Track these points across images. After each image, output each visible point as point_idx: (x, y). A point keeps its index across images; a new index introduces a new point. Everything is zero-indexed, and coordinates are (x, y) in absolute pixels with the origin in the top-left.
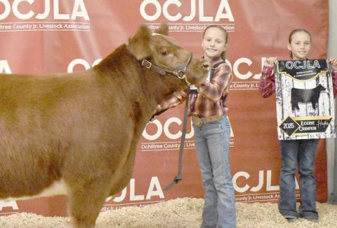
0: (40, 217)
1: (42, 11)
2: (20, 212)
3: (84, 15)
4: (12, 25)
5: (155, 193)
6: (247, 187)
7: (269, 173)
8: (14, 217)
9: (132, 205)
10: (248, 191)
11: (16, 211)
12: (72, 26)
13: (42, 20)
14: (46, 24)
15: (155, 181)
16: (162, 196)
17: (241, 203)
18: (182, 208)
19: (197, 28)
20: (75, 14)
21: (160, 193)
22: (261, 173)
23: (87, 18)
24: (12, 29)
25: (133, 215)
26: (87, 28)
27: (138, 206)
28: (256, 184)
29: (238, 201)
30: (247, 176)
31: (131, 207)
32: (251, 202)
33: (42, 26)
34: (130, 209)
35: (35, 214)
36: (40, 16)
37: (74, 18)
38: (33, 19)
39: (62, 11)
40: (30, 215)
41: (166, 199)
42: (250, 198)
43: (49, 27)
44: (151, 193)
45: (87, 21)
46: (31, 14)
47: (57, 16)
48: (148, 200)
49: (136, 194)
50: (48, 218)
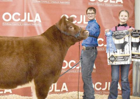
0: (20, 96)
1: (23, 18)
2: (13, 94)
3: (39, 20)
4: (12, 23)
5: (65, 89)
6: (100, 88)
7: (109, 83)
8: (10, 96)
9: (55, 93)
10: (101, 90)
11: (11, 94)
12: (34, 25)
13: (23, 22)
14: (24, 23)
15: (64, 84)
16: (67, 90)
17: (98, 95)
18: (74, 95)
19: (82, 26)
20: (36, 20)
21: (66, 89)
22: (106, 83)
23: (40, 21)
24: (12, 25)
25: (55, 97)
26: (40, 25)
27: (58, 94)
28: (104, 87)
29: (97, 94)
30: (101, 84)
31: (55, 94)
32: (102, 94)
33: (23, 24)
34: (54, 95)
35: (18, 95)
36: (22, 20)
37: (35, 21)
38: (20, 21)
39: (31, 19)
40: (16, 95)
41: (69, 91)
42: (101, 93)
43: (26, 24)
44: (63, 89)
45: (40, 23)
46: (19, 19)
47: (29, 20)
48: (62, 92)
49: (57, 89)
50: (23, 97)
